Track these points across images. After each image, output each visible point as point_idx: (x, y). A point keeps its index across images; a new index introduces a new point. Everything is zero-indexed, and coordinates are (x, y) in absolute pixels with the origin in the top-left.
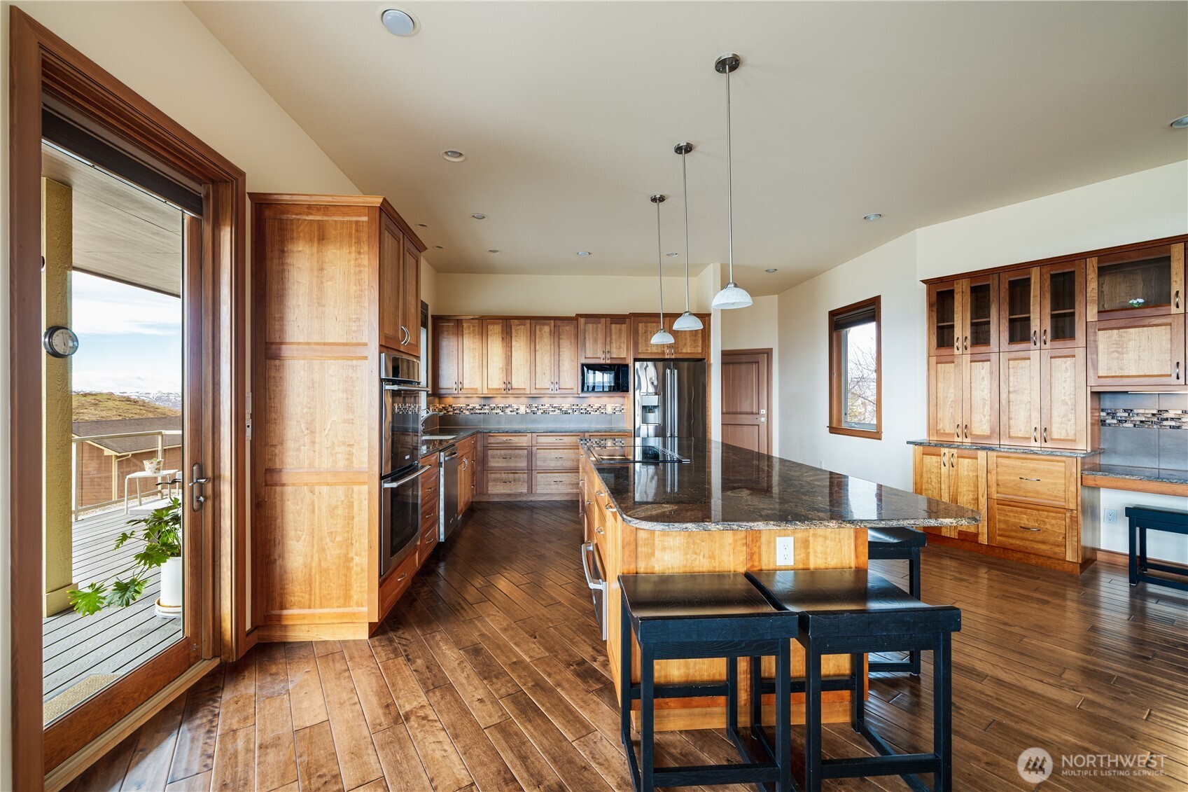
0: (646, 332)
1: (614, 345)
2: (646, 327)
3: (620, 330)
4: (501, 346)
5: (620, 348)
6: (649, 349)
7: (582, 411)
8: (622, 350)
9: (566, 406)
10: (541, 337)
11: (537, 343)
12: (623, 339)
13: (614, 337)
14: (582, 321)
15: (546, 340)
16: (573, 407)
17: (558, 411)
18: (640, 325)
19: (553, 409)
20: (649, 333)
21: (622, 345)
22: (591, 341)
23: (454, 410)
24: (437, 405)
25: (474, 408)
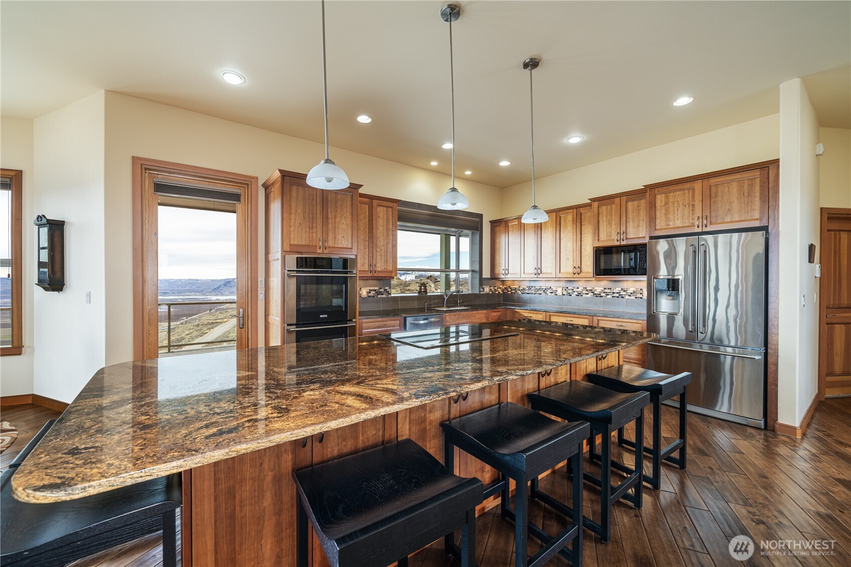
0: (667, 203)
1: (630, 225)
2: (667, 197)
3: (638, 206)
4: (533, 237)
5: (639, 226)
6: (671, 223)
7: (615, 295)
8: (641, 228)
9: (598, 290)
10: (566, 225)
11: (562, 232)
12: (641, 216)
13: (630, 216)
14: (596, 204)
15: (569, 228)
16: (606, 291)
17: (590, 294)
18: (658, 197)
19: (586, 292)
20: (671, 204)
21: (641, 223)
22: (605, 224)
23: (512, 290)
24: (501, 286)
25: (524, 289)
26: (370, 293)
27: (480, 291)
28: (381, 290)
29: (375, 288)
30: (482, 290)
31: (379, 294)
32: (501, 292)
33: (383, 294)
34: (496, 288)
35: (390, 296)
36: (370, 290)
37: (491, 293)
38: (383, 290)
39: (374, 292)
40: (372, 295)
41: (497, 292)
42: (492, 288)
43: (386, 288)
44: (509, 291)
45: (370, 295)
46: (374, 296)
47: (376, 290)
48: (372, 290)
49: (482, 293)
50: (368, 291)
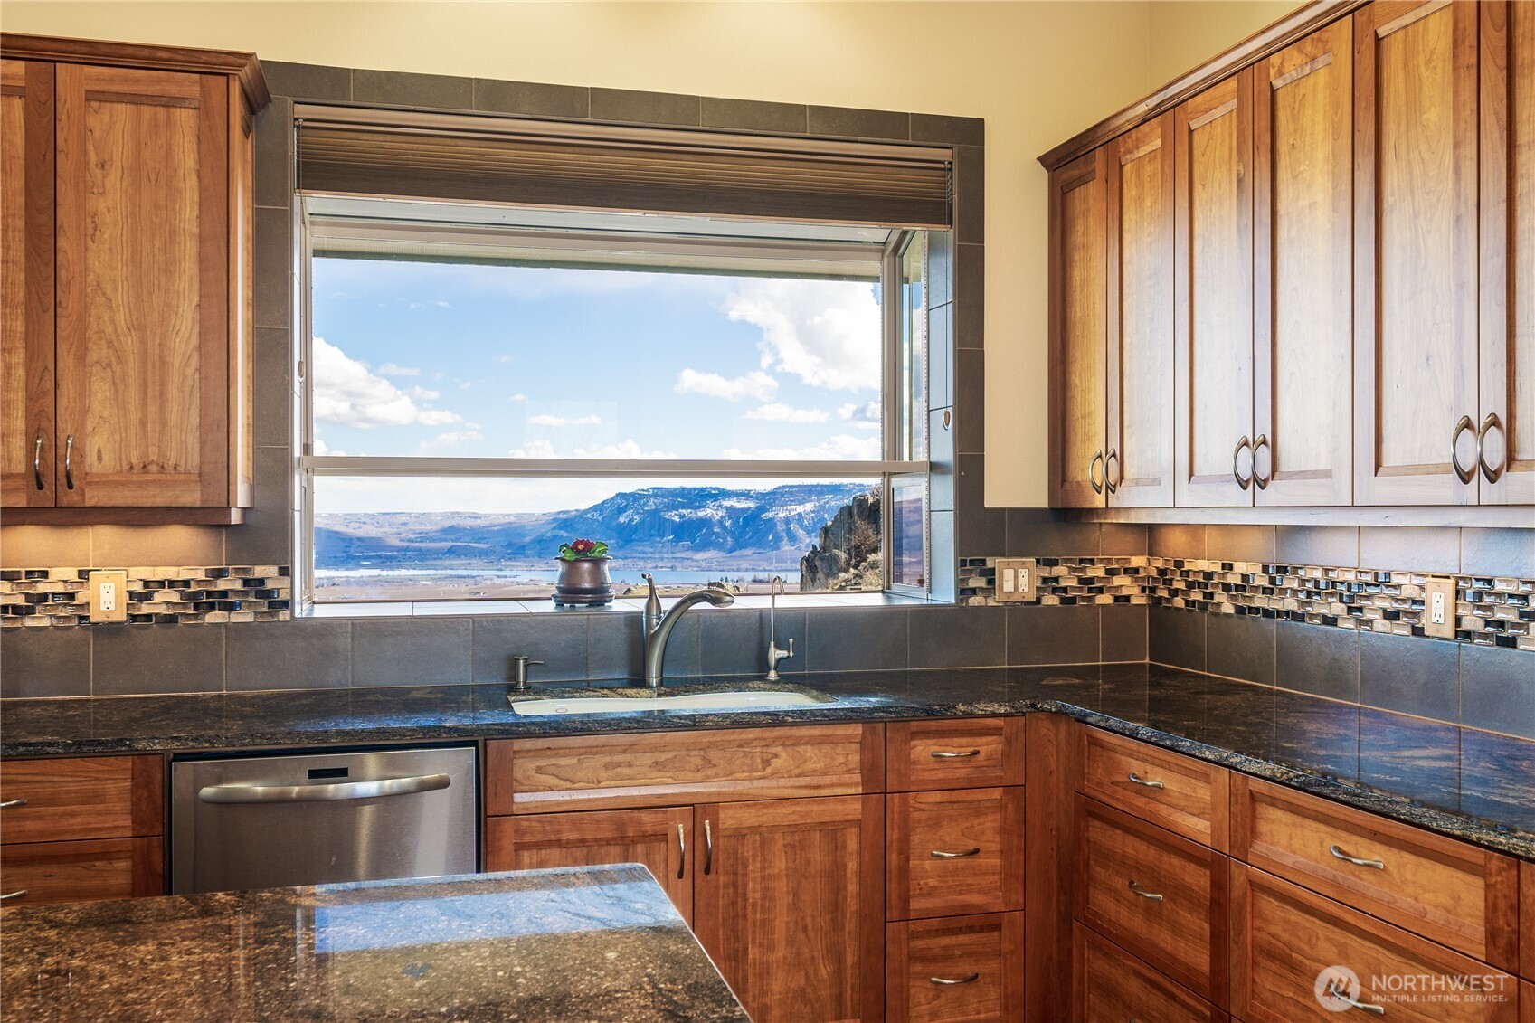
23: (1190, 586)
24: (1138, 561)
25: (1245, 584)
26: (145, 597)
27: (964, 592)
28: (222, 585)
29: (184, 574)
30: (980, 582)
31: (211, 607)
32: (1139, 600)
33: (230, 607)
34: (1097, 571)
35: (284, 616)
36: (146, 583)
37: (1051, 600)
38: (238, 586)
39: (175, 597)
40: (163, 610)
41: (1105, 599)
42: (1060, 570)
43: (259, 571)
44: (1175, 593)
45: (145, 609)
46: (171, 619)
47: (186, 583)
48: (161, 584)
49: (975, 601)
50: (138, 588)
